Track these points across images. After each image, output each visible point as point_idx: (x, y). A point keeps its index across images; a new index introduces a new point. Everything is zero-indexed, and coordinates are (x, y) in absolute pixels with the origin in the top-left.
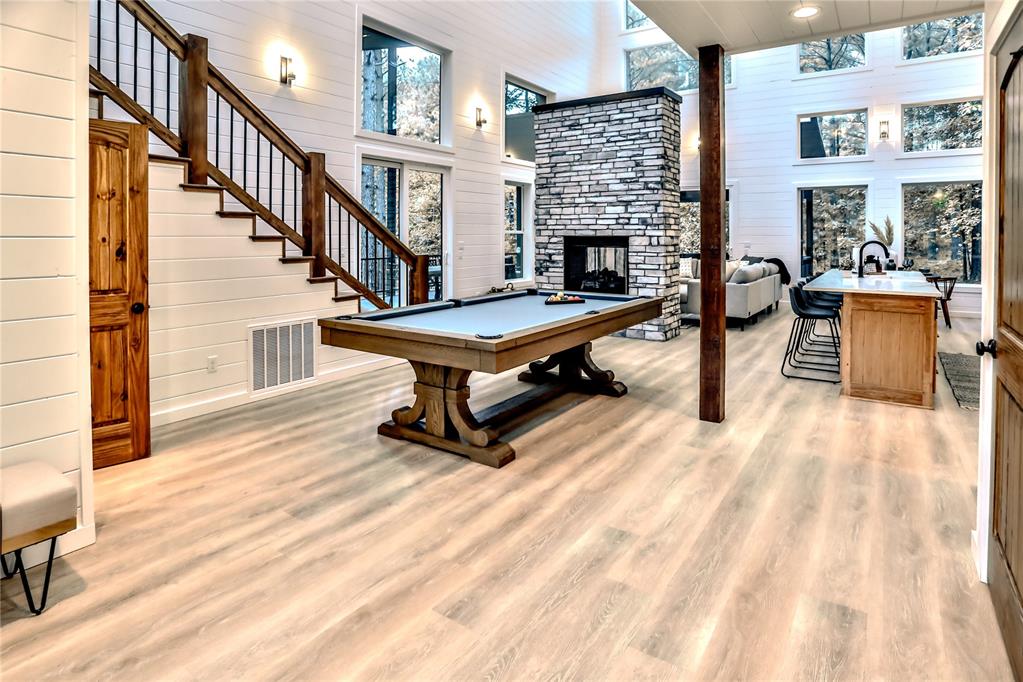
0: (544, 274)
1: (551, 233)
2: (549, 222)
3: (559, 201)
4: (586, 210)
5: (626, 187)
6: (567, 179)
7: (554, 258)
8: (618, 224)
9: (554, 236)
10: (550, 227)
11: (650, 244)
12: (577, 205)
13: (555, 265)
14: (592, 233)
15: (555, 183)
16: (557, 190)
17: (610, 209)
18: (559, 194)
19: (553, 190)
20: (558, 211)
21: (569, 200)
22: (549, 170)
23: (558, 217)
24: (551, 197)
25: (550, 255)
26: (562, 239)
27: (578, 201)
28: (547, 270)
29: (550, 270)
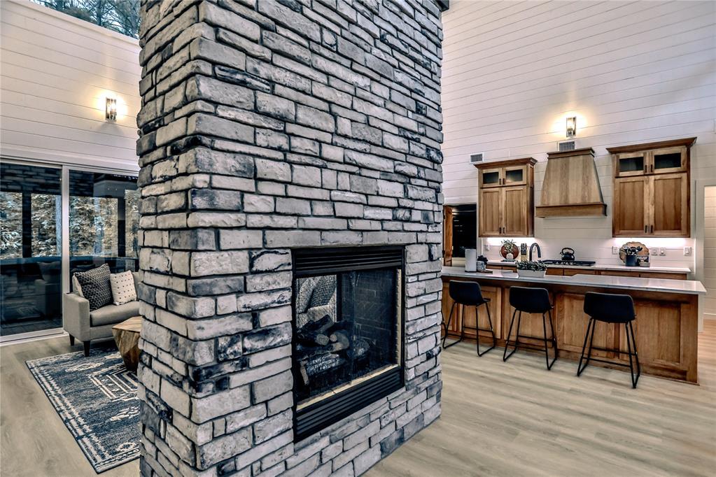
0: (236, 380)
1: (255, 240)
2: (253, 203)
3: (281, 141)
4: (345, 180)
5: (405, 146)
6: (303, 84)
7: (267, 319)
8: (395, 219)
9: (268, 250)
10: (254, 220)
11: (431, 258)
12: (324, 163)
13: (270, 341)
14: (352, 239)
15: (271, 82)
16: (282, 106)
17: (385, 187)
18: (282, 119)
19: (267, 102)
20: (281, 170)
21: (308, 146)
22: (255, 32)
23: (279, 190)
24: (260, 120)
25: (254, 314)
26: (287, 258)
27: (329, 152)
28: (244, 364)
29: (255, 360)
